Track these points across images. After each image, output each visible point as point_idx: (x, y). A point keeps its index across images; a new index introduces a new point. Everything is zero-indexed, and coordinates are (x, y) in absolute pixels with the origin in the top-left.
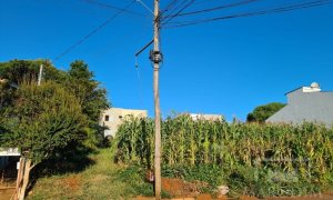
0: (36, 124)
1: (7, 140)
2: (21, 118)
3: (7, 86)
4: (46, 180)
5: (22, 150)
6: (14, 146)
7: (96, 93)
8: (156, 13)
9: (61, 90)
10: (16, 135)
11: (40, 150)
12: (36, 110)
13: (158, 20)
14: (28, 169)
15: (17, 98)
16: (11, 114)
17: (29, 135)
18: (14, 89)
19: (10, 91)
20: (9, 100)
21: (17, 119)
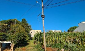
0: (15, 35)
1: (8, 39)
2: (11, 33)
3: (7, 26)
4: (17, 48)
5: (12, 41)
6: (10, 40)
7: (28, 26)
8: (42, 6)
9: (20, 26)
10: (10, 37)
11: (16, 41)
12: (14, 31)
13: (43, 7)
14: (13, 46)
15: (10, 29)
16: (9, 33)
17: (13, 38)
18: (9, 26)
19: (8, 27)
20: (8, 29)
21: (10, 34)
